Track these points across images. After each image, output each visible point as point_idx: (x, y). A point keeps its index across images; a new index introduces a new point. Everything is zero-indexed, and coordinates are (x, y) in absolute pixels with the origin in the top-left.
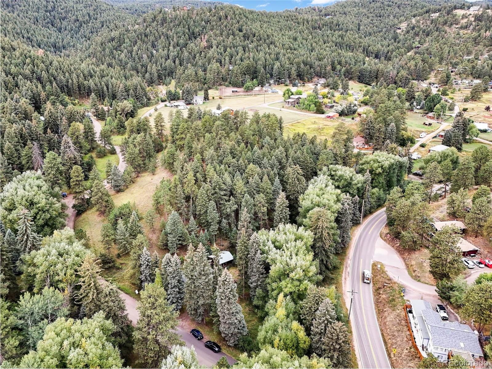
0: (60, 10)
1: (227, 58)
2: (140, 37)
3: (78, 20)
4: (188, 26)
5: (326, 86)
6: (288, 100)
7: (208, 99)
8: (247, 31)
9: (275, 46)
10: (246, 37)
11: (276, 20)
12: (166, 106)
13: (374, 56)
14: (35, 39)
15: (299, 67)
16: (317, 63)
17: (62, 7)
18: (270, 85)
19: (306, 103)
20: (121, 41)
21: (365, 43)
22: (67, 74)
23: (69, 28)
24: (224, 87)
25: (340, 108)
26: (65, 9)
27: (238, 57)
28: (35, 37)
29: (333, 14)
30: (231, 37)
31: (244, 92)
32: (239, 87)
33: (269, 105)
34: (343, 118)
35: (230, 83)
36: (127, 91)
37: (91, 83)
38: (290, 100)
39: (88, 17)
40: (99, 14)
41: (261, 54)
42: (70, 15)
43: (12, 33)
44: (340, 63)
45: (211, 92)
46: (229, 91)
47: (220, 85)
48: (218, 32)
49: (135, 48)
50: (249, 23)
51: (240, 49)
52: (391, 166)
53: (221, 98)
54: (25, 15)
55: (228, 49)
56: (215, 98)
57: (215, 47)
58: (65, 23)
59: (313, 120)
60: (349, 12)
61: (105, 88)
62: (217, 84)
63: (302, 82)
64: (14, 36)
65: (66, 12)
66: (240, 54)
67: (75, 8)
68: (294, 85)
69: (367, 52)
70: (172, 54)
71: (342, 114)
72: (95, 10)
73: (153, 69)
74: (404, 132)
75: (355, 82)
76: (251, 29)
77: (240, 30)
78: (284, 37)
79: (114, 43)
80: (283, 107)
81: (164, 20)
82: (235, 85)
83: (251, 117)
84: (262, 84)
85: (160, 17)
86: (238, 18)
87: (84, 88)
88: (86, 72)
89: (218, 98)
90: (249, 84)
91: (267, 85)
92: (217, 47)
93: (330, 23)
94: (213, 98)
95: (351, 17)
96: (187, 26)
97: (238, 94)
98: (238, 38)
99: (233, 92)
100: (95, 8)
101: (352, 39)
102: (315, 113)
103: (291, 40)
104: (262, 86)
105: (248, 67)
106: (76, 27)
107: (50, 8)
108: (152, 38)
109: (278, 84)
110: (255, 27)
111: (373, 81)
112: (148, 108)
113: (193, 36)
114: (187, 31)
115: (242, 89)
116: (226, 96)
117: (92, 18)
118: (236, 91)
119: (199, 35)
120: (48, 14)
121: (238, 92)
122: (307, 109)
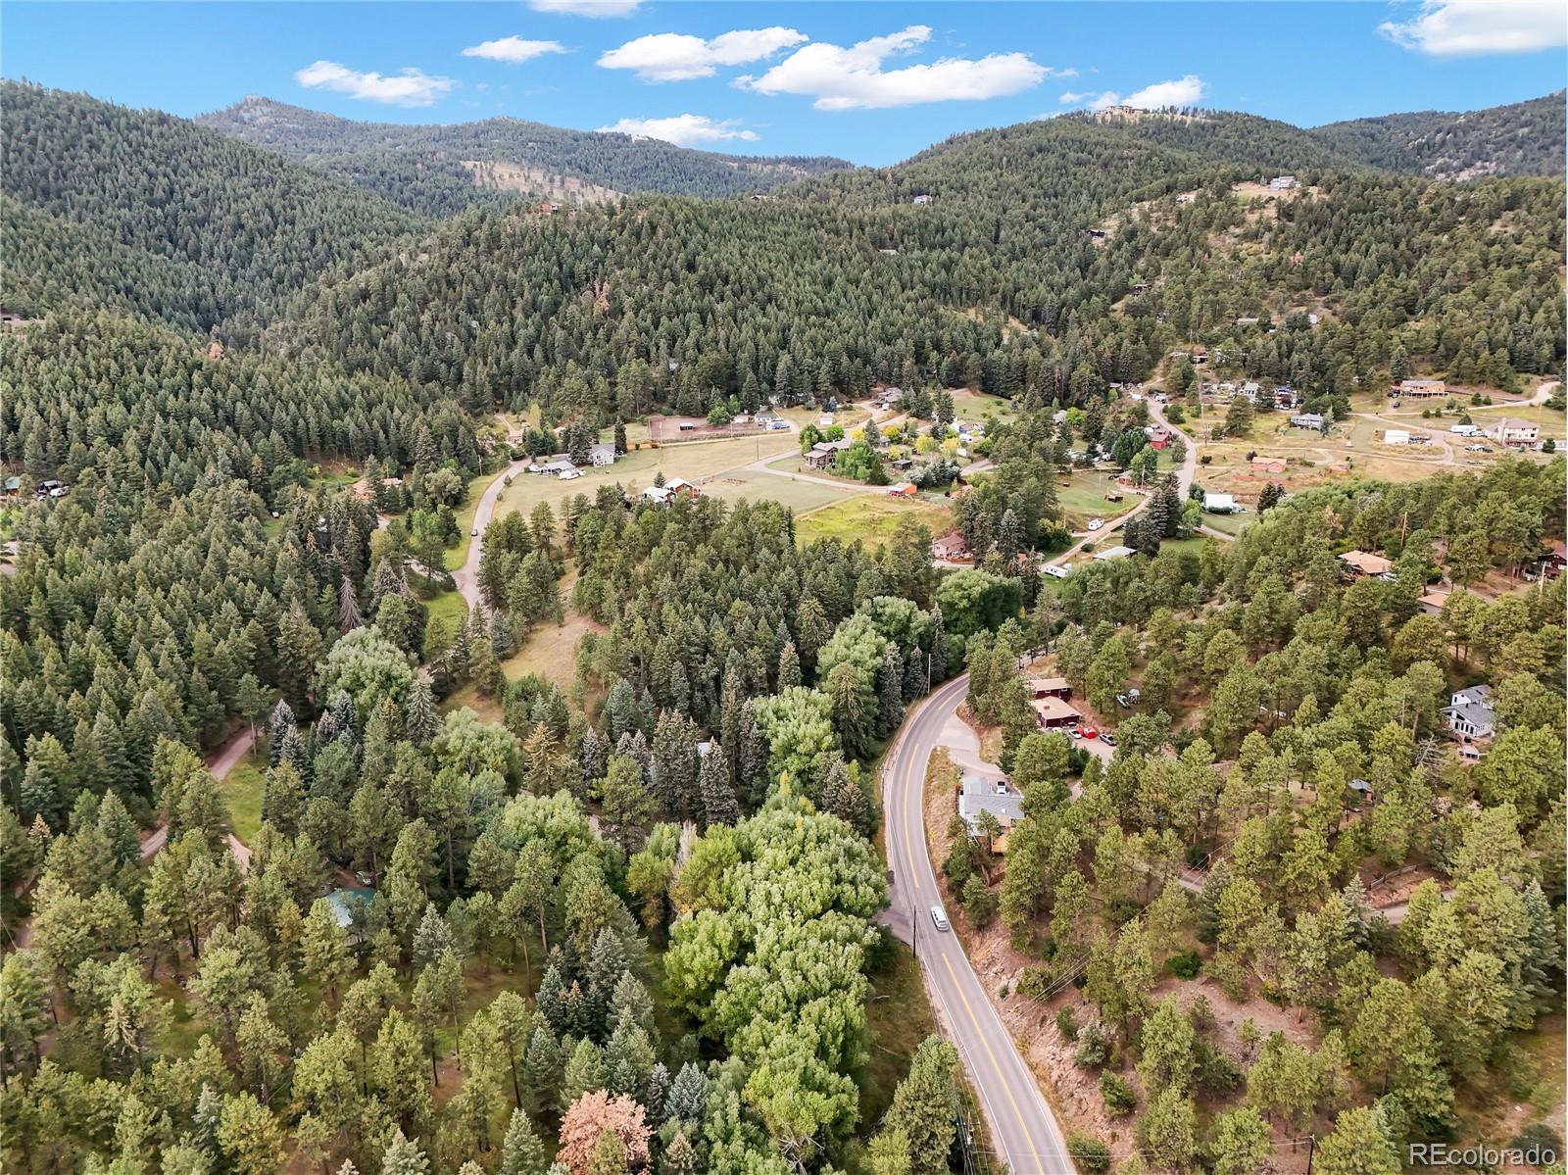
0: (188, 198)
1: (663, 344)
2: (435, 287)
3: (242, 227)
4: (558, 255)
5: (901, 407)
6: (808, 455)
7: (626, 451)
8: (707, 268)
9: (779, 307)
10: (706, 285)
11: (780, 228)
12: (527, 471)
13: (1028, 314)
14: (145, 291)
15: (836, 363)
16: (882, 349)
17: (193, 190)
18: (770, 409)
19: (849, 461)
20: (388, 301)
21: (1007, 281)
22: (292, 407)
23: (219, 249)
24: (660, 416)
25: (918, 472)
26: (203, 196)
27: (690, 341)
28: (144, 284)
29: (932, 188)
30: (670, 285)
31: (707, 428)
32: (698, 416)
33: (767, 466)
34: (926, 493)
35: (674, 407)
36: (437, 438)
37: (348, 424)
38: (815, 454)
39: (268, 218)
40: (298, 206)
41: (747, 330)
42: (217, 211)
43: (88, 281)
44: (937, 346)
45: (634, 432)
46: (671, 426)
47: (651, 412)
48: (635, 272)
49: (425, 318)
50: (711, 246)
51: (693, 318)
52: (985, 596)
53: (655, 447)
54: (97, 218)
55: (664, 320)
56: (641, 446)
57: (630, 314)
58: (207, 237)
59: (862, 502)
60: (976, 184)
61: (381, 433)
62: (643, 410)
63: (846, 399)
65: (205, 203)
66: (693, 333)
67: (229, 191)
68: (828, 409)
69: (1011, 305)
70: (521, 331)
71: (923, 484)
72: (283, 196)
73: (479, 373)
74: (1047, 521)
75: (974, 393)
76: (717, 264)
78: (801, 281)
79: (369, 306)
80: (799, 470)
81: (494, 240)
82: (687, 412)
83: (732, 509)
84: (751, 408)
85: (482, 234)
86: (683, 233)
87: (334, 435)
88: (333, 398)
89: (649, 446)
90: (718, 410)
91: (763, 408)
92: (636, 314)
93: (920, 226)
94: (637, 447)
95: (979, 197)
96: (554, 258)
97: (693, 434)
98: (686, 290)
99: (682, 428)
100: (284, 187)
101: (975, 272)
102: (867, 483)
103: (819, 288)
104: (751, 413)
105: (715, 368)
106: (240, 247)
107: (159, 194)
108: (466, 290)
109: (788, 407)
110: (728, 255)
111: (1016, 388)
112: (488, 479)
113: (571, 283)
114: (556, 268)
115: (703, 422)
116: (668, 442)
117: (281, 219)
118: (691, 428)
119: (587, 279)
120: (158, 211)
121: (695, 429)
122: (852, 474)
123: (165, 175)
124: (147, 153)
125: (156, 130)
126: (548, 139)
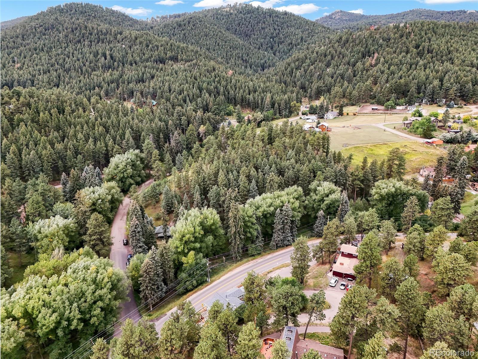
0: (281, 36)
4: (367, 45)
6: (404, 122)
7: (342, 115)
8: (424, 48)
12: (301, 118)
17: (284, 34)
19: (416, 125)
24: (368, 104)
30: (404, 54)
31: (384, 110)
32: (381, 105)
38: (407, 122)
39: (300, 41)
40: (311, 37)
46: (369, 108)
47: (366, 102)
50: (433, 39)
51: (405, 67)
53: (355, 115)
55: (392, 67)
56: (349, 114)
62: (363, 101)
63: (463, 103)
64: (235, 59)
65: (285, 37)
67: (293, 33)
71: (448, 141)
77: (417, 47)
80: (395, 128)
81: (348, 41)
82: (380, 103)
84: (410, 104)
89: (353, 114)
90: (390, 103)
91: (417, 104)
92: (383, 65)
94: (348, 114)
96: (365, 46)
97: (376, 111)
98: (409, 56)
99: (373, 109)
100: (311, 31)
102: (421, 137)
109: (430, 104)
114: (363, 49)
115: (382, 107)
116: (362, 113)
118: (376, 109)
120: (272, 40)
121: (379, 110)
123: (279, 30)
124: (277, 23)
125: (282, 17)
126: (431, 15)
